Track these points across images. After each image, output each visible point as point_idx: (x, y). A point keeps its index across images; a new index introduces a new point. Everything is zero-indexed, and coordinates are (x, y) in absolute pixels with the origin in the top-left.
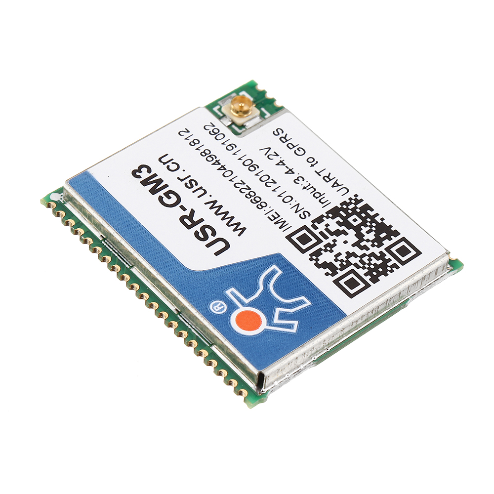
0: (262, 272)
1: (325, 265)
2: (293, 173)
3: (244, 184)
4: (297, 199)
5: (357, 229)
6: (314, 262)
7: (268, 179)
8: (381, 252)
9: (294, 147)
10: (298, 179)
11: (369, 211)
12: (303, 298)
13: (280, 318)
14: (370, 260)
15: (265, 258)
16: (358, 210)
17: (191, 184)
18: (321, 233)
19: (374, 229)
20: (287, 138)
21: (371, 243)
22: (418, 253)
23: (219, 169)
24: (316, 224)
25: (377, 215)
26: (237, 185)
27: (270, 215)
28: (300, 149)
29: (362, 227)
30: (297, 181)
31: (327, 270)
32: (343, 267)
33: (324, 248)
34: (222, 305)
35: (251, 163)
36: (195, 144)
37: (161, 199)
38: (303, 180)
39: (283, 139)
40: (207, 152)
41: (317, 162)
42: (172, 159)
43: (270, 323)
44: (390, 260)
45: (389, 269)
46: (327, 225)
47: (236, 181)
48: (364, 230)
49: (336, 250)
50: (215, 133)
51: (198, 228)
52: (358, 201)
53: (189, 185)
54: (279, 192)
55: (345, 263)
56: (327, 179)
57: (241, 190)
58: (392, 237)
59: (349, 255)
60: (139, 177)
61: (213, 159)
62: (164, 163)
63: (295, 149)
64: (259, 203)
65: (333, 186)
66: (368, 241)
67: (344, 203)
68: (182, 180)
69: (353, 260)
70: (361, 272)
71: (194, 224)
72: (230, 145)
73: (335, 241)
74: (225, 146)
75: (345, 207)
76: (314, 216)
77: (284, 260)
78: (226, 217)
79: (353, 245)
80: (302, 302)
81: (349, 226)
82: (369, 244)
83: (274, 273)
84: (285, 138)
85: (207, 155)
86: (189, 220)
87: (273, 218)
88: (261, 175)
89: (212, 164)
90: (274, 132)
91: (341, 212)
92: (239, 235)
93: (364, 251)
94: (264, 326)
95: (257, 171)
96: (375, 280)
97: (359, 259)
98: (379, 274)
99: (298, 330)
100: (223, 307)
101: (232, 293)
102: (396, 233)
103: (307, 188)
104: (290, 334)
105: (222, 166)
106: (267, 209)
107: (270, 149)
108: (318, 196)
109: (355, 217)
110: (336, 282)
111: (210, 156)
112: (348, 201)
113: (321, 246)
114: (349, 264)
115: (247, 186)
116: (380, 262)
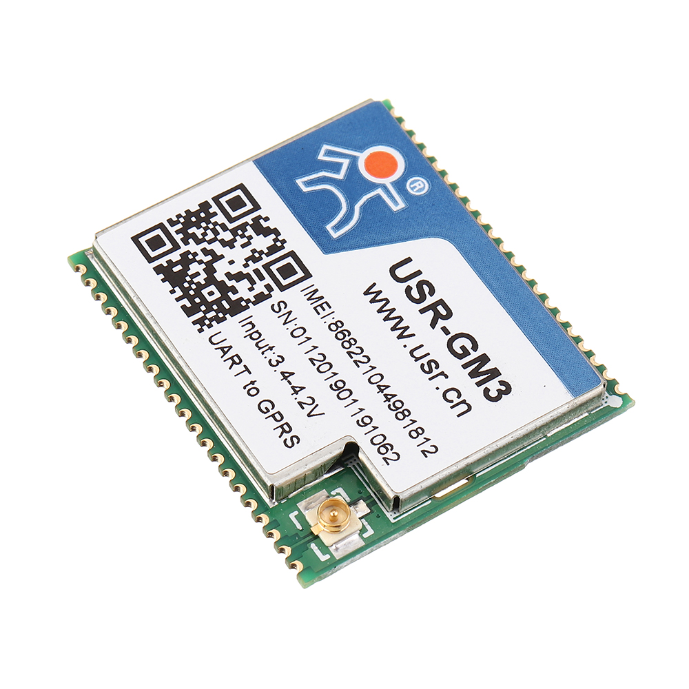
0: (353, 230)
1: (266, 232)
2: (282, 373)
3: (355, 362)
4: (285, 332)
5: (211, 280)
6: (280, 238)
7: (320, 366)
8: (186, 243)
9: (273, 416)
10: (278, 362)
11: (189, 305)
12: (305, 189)
13: (339, 165)
14: (204, 234)
15: (346, 249)
16: (203, 308)
17: (430, 368)
18: (262, 278)
19: (188, 279)
20: (280, 430)
21: (198, 258)
22: (135, 239)
23: (388, 387)
24: (266, 292)
25: (178, 299)
26: (366, 360)
27: (328, 311)
28: (265, 411)
29: (203, 282)
30: (280, 359)
31: (265, 224)
32: (243, 227)
33: (263, 256)
34: (412, 189)
35: (340, 393)
36: (416, 431)
37: (475, 347)
38: (270, 360)
39: (287, 429)
40: (400, 416)
41: (245, 388)
42: (452, 407)
43: (354, 160)
44: (177, 232)
45: (182, 220)
46: (251, 289)
47: (366, 367)
48: (201, 279)
49: (247, 252)
50: (384, 446)
51: (430, 300)
52: (200, 322)
53: (433, 365)
54: (308, 345)
55: (240, 232)
56: (236, 361)
57: (362, 353)
58: (165, 265)
59: (230, 244)
60: (501, 383)
61: (394, 404)
62: (464, 402)
63: (272, 412)
64: (340, 329)
65: (230, 347)
66: (200, 262)
67: (219, 320)
68: (442, 374)
69: (227, 236)
70: (220, 218)
71: (433, 307)
72: (366, 424)
73: (246, 266)
74: (372, 424)
75: (221, 315)
76: (267, 304)
77: (320, 244)
78: (389, 312)
79: (222, 257)
80: (308, 184)
81: (221, 286)
82: (201, 256)
83: (337, 228)
84: (284, 431)
85: (400, 411)
86: (440, 313)
87: (325, 306)
88: (329, 374)
89: (396, 395)
90: (298, 443)
91: (227, 306)
92: (374, 284)
93: (209, 247)
94: (362, 157)
95: (332, 381)
96: (205, 206)
97: (219, 237)
98: (196, 214)
99: (319, 148)
100: (412, 186)
101: (396, 203)
102: (158, 270)
103: (267, 348)
104: (330, 143)
105: (382, 391)
106: (329, 320)
107: (309, 415)
108: (254, 335)
109: (210, 299)
110: (257, 207)
111: (398, 408)
112: (214, 323)
113: (266, 260)
114: (234, 231)
115: (352, 358)
116: (190, 231)
